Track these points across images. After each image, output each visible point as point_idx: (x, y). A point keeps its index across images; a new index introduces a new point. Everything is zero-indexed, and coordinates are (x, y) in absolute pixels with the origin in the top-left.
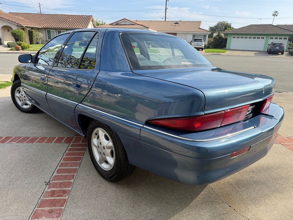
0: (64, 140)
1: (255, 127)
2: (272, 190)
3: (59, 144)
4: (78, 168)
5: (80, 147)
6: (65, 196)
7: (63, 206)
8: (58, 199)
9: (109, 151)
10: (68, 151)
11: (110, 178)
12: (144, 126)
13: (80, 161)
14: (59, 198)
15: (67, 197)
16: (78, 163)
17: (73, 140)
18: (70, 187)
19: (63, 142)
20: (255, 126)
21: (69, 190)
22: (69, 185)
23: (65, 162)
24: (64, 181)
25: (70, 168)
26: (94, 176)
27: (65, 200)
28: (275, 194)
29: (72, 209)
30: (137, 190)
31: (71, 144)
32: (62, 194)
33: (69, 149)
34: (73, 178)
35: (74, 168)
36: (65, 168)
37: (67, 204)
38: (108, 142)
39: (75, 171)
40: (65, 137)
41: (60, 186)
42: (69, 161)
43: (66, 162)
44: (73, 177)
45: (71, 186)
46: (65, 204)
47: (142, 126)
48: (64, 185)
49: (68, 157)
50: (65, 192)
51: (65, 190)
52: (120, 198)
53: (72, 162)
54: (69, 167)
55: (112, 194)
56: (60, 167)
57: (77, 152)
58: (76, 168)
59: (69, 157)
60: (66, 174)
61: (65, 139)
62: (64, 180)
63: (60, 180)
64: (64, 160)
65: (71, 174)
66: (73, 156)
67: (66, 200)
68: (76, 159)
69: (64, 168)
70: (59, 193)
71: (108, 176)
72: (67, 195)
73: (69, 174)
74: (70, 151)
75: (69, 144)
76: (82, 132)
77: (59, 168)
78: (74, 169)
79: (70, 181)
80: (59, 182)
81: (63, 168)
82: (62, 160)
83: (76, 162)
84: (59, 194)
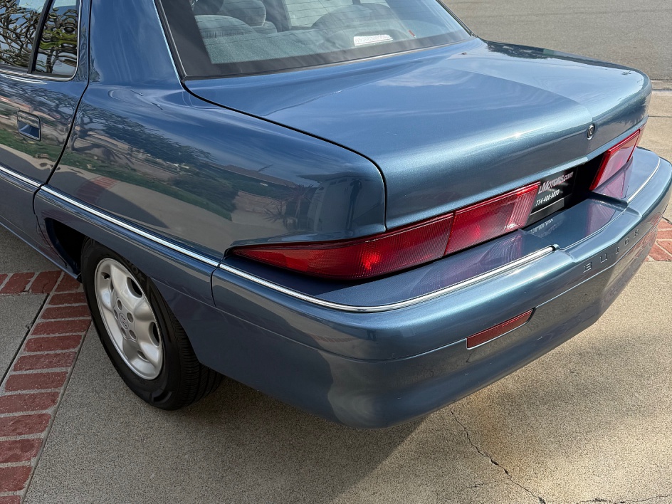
0: (30, 284)
1: (554, 249)
2: (624, 409)
3: (15, 297)
4: (69, 370)
5: (77, 305)
6: (29, 459)
7: (20, 489)
8: (8, 468)
9: (144, 327)
10: (43, 317)
11: (157, 399)
12: (222, 266)
13: (76, 350)
14: (9, 465)
15: (33, 462)
16: (69, 356)
17: (58, 283)
18: (42, 431)
19: (27, 289)
20: (556, 246)
21: (40, 439)
22: (41, 423)
23: (33, 354)
24: (25, 413)
25: (44, 371)
26: (115, 393)
27: (27, 471)
28: (630, 420)
29: (45, 495)
30: (238, 428)
31: (52, 294)
32: (18, 452)
33: (47, 310)
34: (54, 402)
35: (58, 370)
36: (31, 372)
37: (33, 481)
38: (139, 299)
39: (60, 380)
40: (34, 274)
41: (14, 430)
42: (46, 349)
43: (35, 353)
44: (53, 398)
45: (46, 427)
46: (28, 482)
47: (216, 264)
48: (25, 426)
49: (42, 336)
50: (27, 446)
51: (28, 440)
52: (187, 456)
53: (52, 352)
54: (43, 368)
55: (163, 444)
56: (15, 370)
57: (70, 319)
58: (64, 369)
59: (45, 336)
60: (32, 392)
61: (33, 279)
62: (25, 410)
63: (16, 410)
64: (29, 348)
65: (49, 390)
66: (57, 335)
67: (29, 469)
68: (64, 343)
69: (28, 372)
70: (10, 449)
71: (151, 395)
72: (35, 456)
73: (43, 391)
74: (49, 318)
75: (45, 295)
76: (68, 266)
77: (14, 373)
78: (57, 374)
79: (44, 412)
80: (14, 418)
81: (25, 372)
82: (23, 347)
83: (64, 351)
84: (11, 453)
